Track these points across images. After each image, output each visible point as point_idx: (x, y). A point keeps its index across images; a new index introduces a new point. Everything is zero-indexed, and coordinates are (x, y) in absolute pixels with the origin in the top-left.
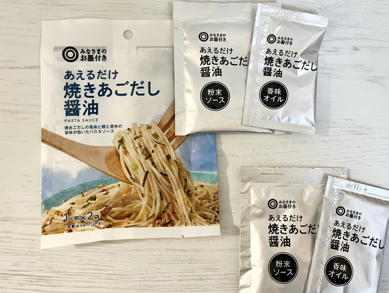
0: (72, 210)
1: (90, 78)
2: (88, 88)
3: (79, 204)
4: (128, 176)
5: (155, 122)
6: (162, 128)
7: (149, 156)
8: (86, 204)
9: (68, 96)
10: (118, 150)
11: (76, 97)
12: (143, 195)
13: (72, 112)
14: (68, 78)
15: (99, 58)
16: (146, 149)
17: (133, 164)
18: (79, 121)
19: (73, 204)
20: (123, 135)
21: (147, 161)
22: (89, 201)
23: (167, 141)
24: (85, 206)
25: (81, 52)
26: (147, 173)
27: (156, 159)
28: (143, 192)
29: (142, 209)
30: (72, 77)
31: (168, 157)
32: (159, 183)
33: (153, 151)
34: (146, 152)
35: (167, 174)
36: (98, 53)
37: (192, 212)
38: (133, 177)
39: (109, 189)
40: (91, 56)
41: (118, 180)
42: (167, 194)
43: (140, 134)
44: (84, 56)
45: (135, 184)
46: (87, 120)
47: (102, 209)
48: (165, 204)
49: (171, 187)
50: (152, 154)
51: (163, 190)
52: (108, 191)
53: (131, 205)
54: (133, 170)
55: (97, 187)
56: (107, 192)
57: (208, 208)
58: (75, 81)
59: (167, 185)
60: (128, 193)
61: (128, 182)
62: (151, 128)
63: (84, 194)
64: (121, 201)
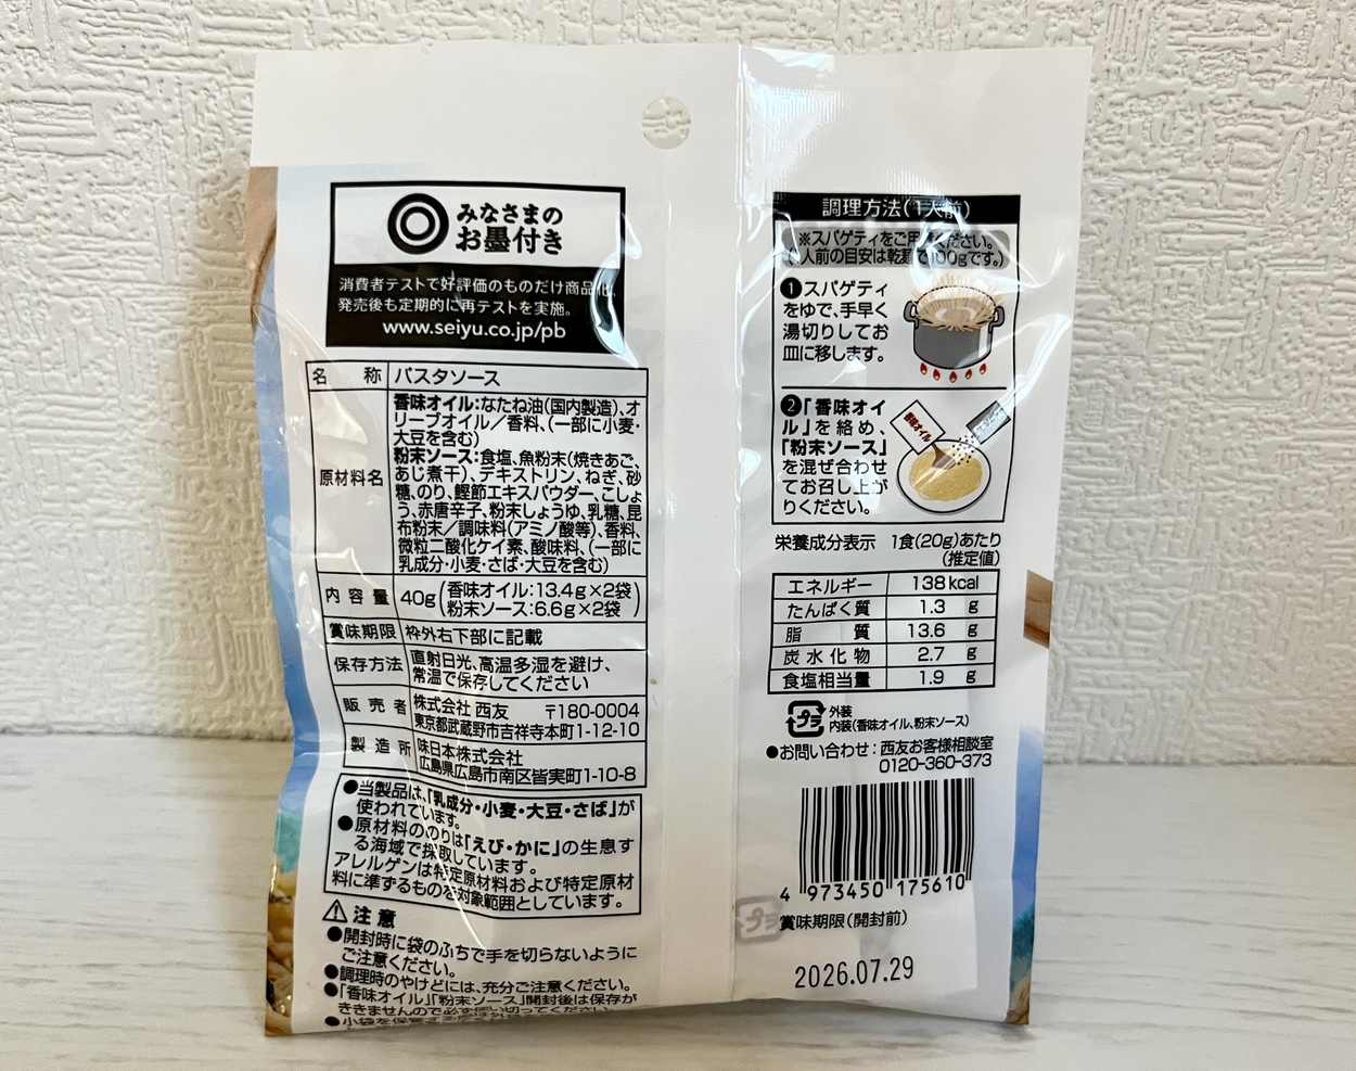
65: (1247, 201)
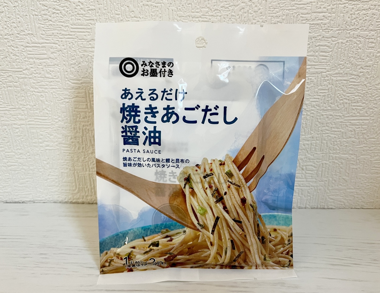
0: (133, 255)
1: (153, 99)
2: (149, 111)
3: (139, 249)
4: (196, 222)
5: (230, 158)
6: (238, 165)
7: (220, 199)
8: (148, 249)
9: (125, 120)
10: (184, 189)
11: (135, 122)
12: (213, 243)
13: (130, 141)
14: (125, 98)
15: (164, 73)
16: (217, 190)
17: (202, 208)
18: (139, 151)
19: (134, 248)
20: (190, 172)
21: (218, 204)
22: (151, 247)
23: (243, 181)
24: (146, 253)
25: (142, 65)
26: (218, 218)
27: (229, 203)
28: (212, 240)
29: (210, 258)
30: (130, 96)
31: (244, 201)
32: (231, 232)
33: (226, 193)
34: (216, 194)
35: (242, 220)
36: (163, 67)
37: (265, 259)
38: (201, 223)
39: (173, 235)
40: (154, 69)
41: (184, 225)
42: (239, 243)
43: (211, 172)
44: (145, 69)
45: (204, 231)
46: (148, 152)
47: (166, 257)
48: (237, 253)
49: (245, 236)
50: (225, 197)
51: (236, 239)
52: (173, 238)
53: (198, 254)
54: (201, 214)
55: (159, 232)
56: (171, 239)
57: (282, 253)
58: (133, 101)
59: (241, 233)
60: (195, 241)
61: (194, 228)
62: (224, 164)
63: (146, 238)
64: (187, 249)
65: (325, 61)
